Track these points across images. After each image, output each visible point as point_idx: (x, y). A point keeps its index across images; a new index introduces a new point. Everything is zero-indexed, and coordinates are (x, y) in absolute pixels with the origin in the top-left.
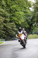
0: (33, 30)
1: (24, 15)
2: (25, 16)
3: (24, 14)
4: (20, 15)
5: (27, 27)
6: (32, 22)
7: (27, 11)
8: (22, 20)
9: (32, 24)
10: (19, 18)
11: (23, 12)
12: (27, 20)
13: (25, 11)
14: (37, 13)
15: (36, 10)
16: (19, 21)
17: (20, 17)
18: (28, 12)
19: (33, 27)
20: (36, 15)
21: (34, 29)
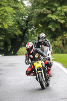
0: (28, 39)
1: (14, 14)
2: (15, 16)
3: (14, 12)
4: (7, 13)
5: (17, 33)
6: (27, 25)
7: (19, 5)
8: (9, 22)
9: (27, 29)
10: (5, 18)
11: (12, 7)
12: (18, 23)
13: (15, 6)
14: (35, 10)
15: (34, 5)
16: (4, 24)
17: (6, 16)
18: (20, 9)
19: (28, 34)
20: (35, 15)
21: (30, 39)
